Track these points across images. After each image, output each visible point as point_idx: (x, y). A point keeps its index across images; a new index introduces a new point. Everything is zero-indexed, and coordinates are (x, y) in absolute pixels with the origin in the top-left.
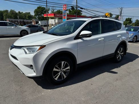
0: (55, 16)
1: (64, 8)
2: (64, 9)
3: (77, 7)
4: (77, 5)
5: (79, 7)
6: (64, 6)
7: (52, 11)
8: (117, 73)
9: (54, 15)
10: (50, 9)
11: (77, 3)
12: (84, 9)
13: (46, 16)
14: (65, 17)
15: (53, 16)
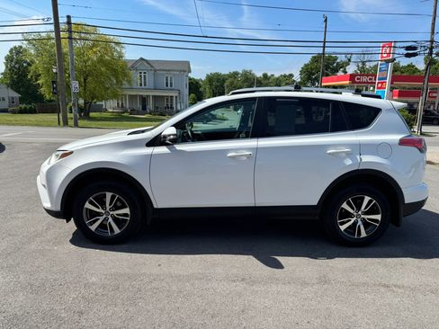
0: (354, 82)
1: (385, 55)
2: (382, 57)
4: (432, 41)
6: (383, 47)
9: (352, 78)
14: (383, 83)
15: (348, 82)
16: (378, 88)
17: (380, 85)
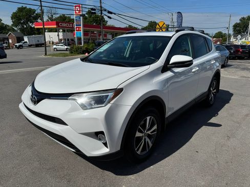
0: (59, 26)
1: (77, 12)
3: (101, 11)
4: (101, 7)
5: (105, 10)
6: (76, 6)
7: (50, 16)
8: (220, 125)
9: (57, 24)
10: (45, 11)
11: (101, 3)
12: (115, 14)
13: (42, 27)
14: (79, 28)
15: (55, 26)
16: (77, 30)
17: (77, 29)
